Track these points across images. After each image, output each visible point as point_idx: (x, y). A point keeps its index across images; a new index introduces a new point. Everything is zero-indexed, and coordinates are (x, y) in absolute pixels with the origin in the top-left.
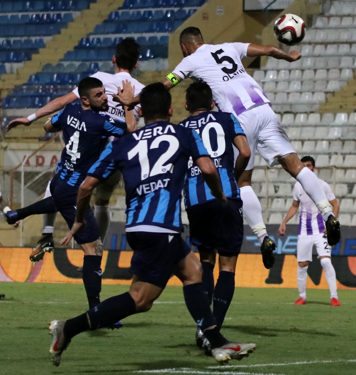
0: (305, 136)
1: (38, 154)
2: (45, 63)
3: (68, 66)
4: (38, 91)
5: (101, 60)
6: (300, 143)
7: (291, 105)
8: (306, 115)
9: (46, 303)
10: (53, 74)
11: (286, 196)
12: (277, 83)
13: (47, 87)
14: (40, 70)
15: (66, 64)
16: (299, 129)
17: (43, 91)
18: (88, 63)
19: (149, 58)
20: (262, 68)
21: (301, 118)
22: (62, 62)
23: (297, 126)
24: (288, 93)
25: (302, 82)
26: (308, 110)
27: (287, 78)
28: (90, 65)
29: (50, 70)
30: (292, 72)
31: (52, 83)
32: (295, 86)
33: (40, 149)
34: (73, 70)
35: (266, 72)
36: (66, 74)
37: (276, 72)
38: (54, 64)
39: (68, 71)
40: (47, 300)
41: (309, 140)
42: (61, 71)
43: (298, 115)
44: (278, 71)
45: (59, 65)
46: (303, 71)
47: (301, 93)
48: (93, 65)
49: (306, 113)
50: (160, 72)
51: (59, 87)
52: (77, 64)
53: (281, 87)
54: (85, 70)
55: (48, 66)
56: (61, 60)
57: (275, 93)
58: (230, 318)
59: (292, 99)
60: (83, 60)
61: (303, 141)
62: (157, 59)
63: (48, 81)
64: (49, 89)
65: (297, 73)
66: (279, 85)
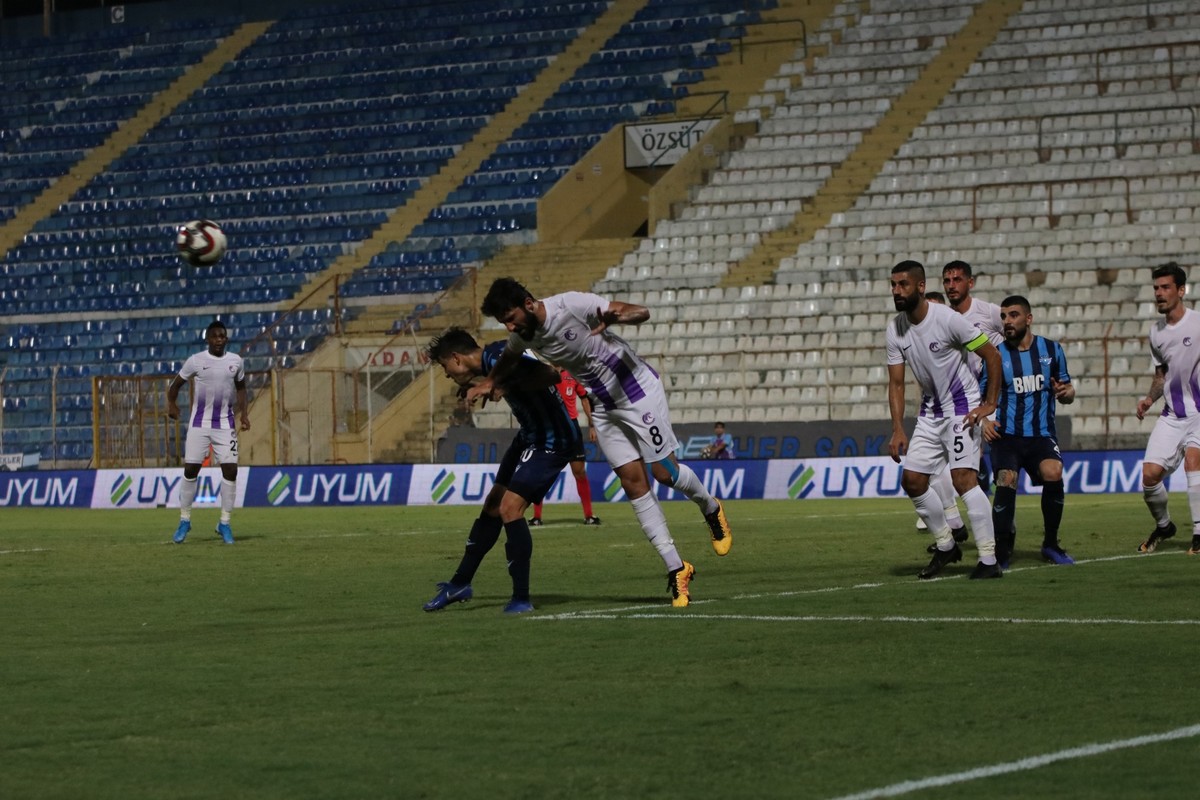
0: (705, 315)
1: (386, 350)
2: (389, 241)
3: (417, 243)
4: (382, 275)
5: (456, 235)
6: (700, 324)
7: (687, 279)
8: (705, 291)
9: (408, 533)
10: (400, 254)
11: (686, 389)
12: (669, 253)
13: (393, 269)
14: (384, 250)
15: (414, 241)
16: (697, 308)
17: (388, 274)
18: (441, 239)
19: (514, 229)
20: (651, 236)
21: (701, 294)
22: (410, 239)
23: (696, 305)
24: (683, 265)
25: (699, 252)
26: (709, 284)
27: (681, 246)
28: (444, 241)
29: (396, 249)
30: (687, 239)
31: (398, 264)
32: (692, 256)
33: (388, 345)
34: (423, 248)
35: (655, 240)
36: (414, 253)
37: (667, 240)
38: (400, 241)
39: (418, 249)
40: (410, 529)
41: (710, 320)
42: (409, 249)
43: (696, 292)
44: (670, 239)
45: (407, 243)
46: (699, 237)
47: (698, 264)
48: (447, 241)
49: (705, 288)
50: (528, 246)
51: (407, 269)
52: (428, 240)
53: (675, 257)
54: (437, 247)
55: (393, 244)
56: (408, 236)
57: (668, 266)
58: (632, 545)
59: (688, 272)
60: (435, 236)
61: (703, 322)
62: (523, 230)
63: (394, 262)
64: (395, 272)
65: (693, 241)
66: (672, 255)
